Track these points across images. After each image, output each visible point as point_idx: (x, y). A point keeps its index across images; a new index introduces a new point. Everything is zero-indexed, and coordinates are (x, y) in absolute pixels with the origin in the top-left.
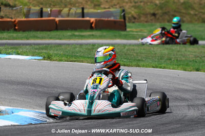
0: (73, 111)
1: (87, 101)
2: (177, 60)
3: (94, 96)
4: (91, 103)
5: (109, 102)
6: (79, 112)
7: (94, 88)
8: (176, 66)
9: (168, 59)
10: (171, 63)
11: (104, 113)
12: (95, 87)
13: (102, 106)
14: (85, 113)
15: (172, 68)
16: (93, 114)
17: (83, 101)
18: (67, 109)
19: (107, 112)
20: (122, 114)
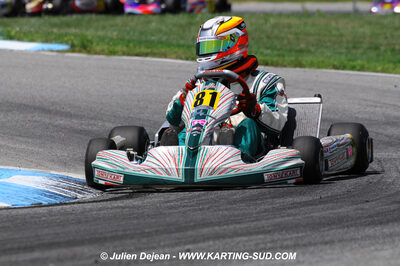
0: (150, 174)
1: (183, 148)
2: (393, 50)
3: (199, 136)
4: (193, 154)
5: (236, 150)
6: (164, 176)
7: (198, 117)
8: (391, 65)
9: (370, 48)
10: (378, 55)
11: (224, 175)
12: (201, 114)
13: (220, 159)
14: (180, 178)
16: (198, 178)
17: (173, 149)
18: (134, 168)
19: (232, 173)
20: (266, 177)
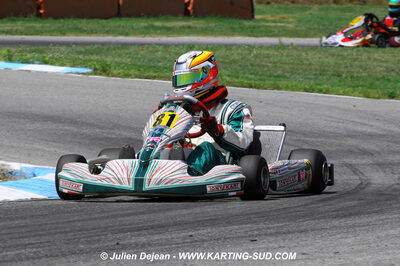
0: (105, 183)
1: (137, 162)
2: (352, 77)
3: (151, 151)
4: (144, 166)
5: (183, 164)
6: (117, 185)
7: (154, 135)
8: (351, 89)
9: (333, 75)
10: (340, 81)
11: (169, 185)
12: (157, 132)
13: (169, 172)
14: (131, 186)
15: (341, 92)
16: (146, 187)
17: (127, 162)
18: (93, 179)
19: (178, 184)
20: (208, 189)
